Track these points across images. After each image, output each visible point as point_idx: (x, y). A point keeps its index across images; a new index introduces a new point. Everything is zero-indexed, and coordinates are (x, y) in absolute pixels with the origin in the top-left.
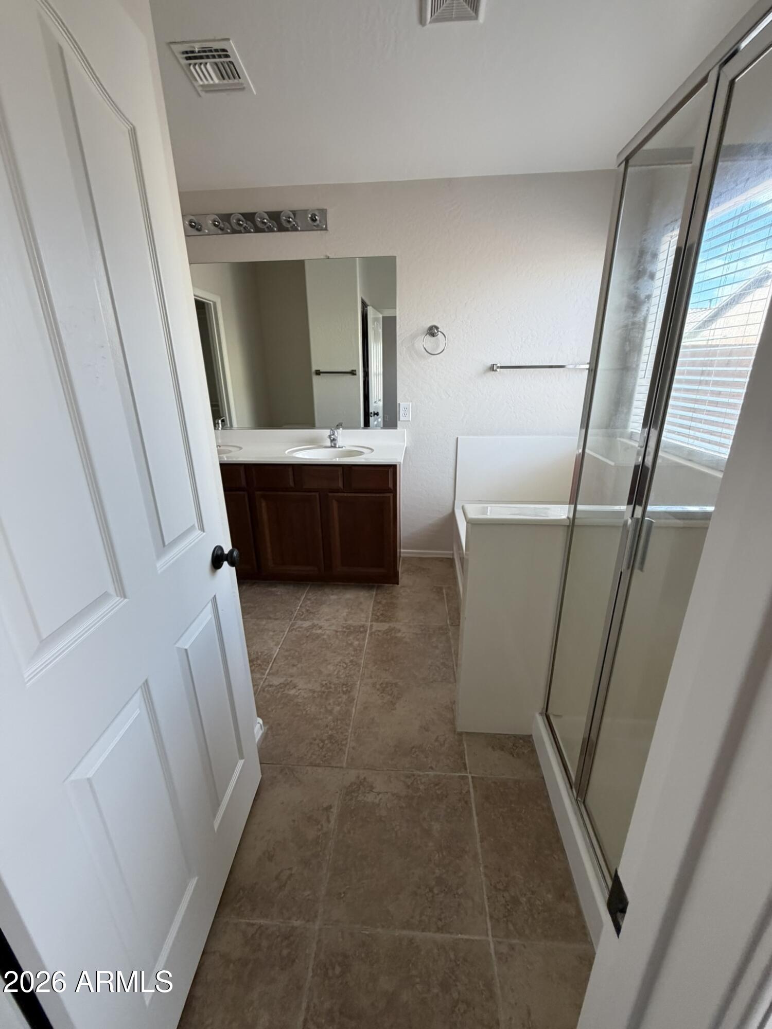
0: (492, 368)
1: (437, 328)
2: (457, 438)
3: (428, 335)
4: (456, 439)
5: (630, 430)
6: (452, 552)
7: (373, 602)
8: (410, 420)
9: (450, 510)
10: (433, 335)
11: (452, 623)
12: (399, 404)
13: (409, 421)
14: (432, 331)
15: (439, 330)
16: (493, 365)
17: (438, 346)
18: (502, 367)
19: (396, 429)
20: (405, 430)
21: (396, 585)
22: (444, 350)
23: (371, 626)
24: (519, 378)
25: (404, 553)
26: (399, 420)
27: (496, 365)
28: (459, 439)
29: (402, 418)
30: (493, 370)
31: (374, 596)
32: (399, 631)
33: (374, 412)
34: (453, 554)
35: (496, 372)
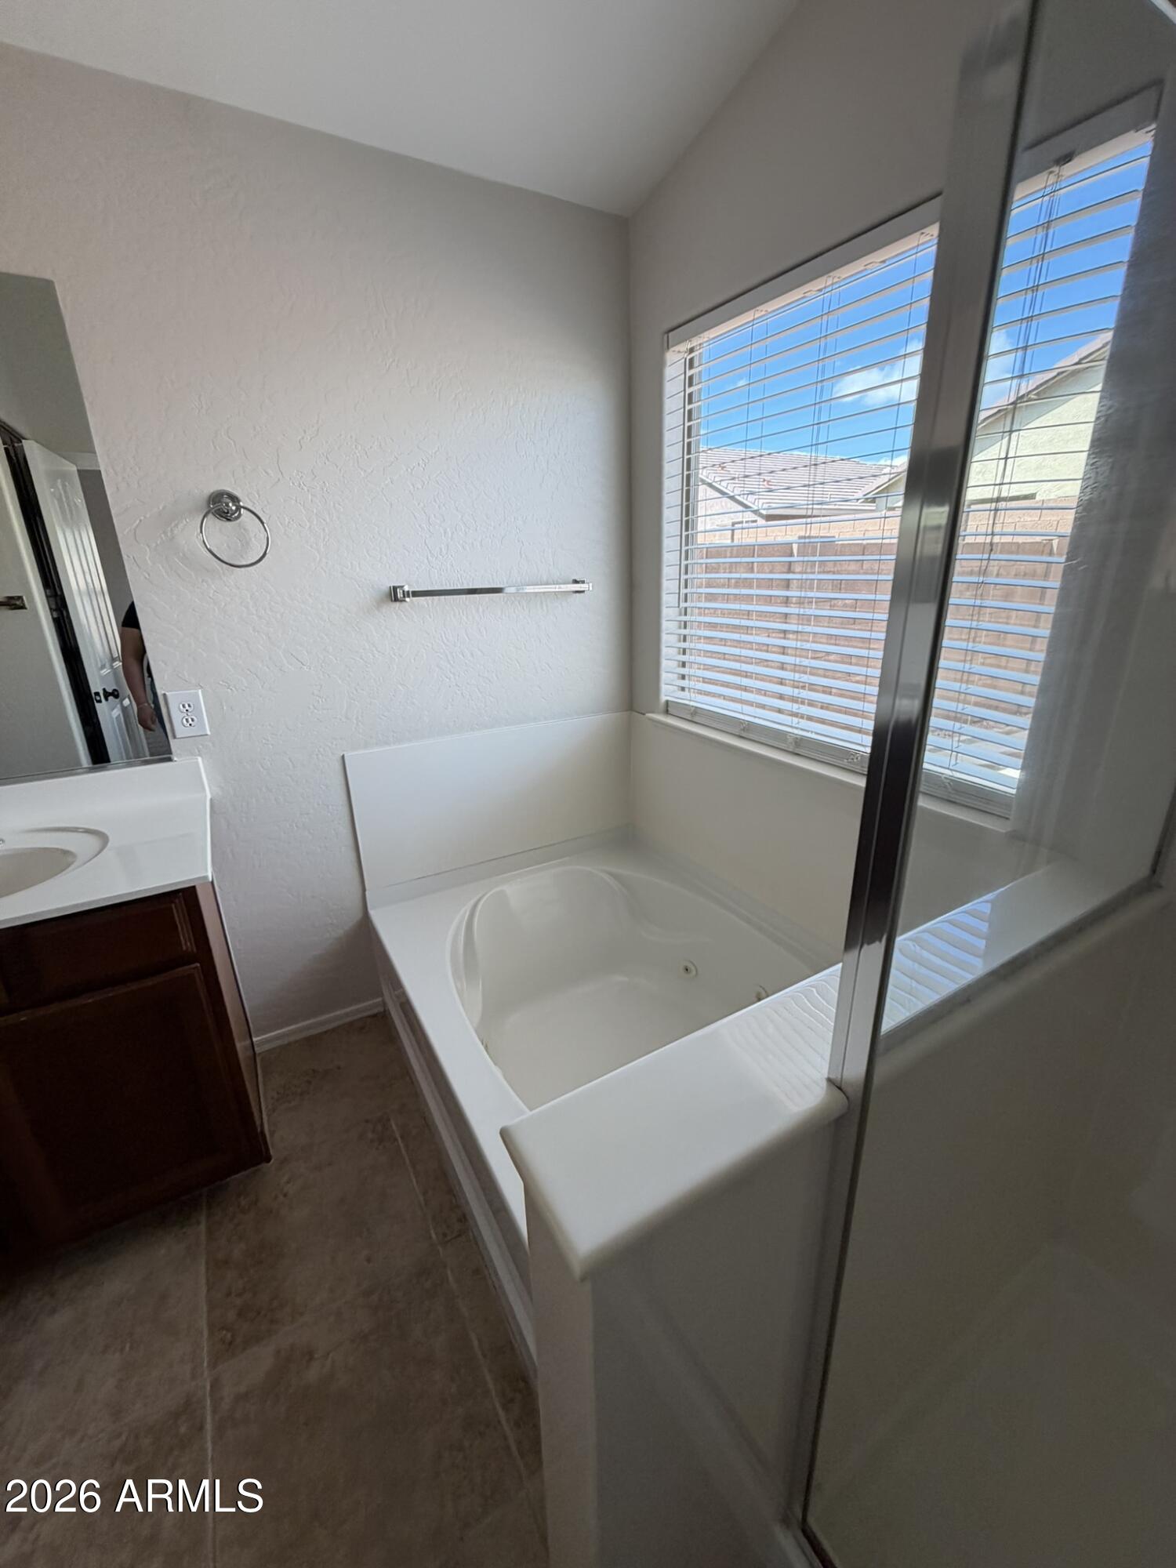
0: (394, 595)
1: (234, 499)
2: (343, 757)
3: (210, 516)
4: (340, 762)
5: (664, 698)
6: (380, 999)
7: (203, 1269)
8: (209, 733)
9: (357, 915)
10: (225, 515)
11: (445, 1235)
12: (164, 695)
13: (207, 735)
14: (222, 506)
15: (241, 504)
16: (395, 588)
17: (246, 544)
18: (415, 594)
19: (170, 760)
20: (200, 759)
21: (264, 1166)
22: (265, 554)
23: (216, 1384)
24: (454, 615)
25: (262, 1043)
26: (174, 737)
27: (402, 587)
28: (346, 758)
29: (180, 731)
30: (396, 599)
31: (203, 1238)
32: (310, 1355)
33: (104, 690)
34: (384, 1004)
35: (404, 603)
